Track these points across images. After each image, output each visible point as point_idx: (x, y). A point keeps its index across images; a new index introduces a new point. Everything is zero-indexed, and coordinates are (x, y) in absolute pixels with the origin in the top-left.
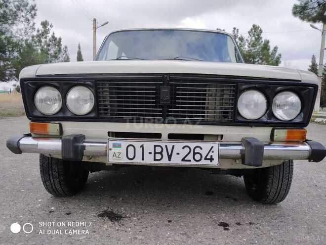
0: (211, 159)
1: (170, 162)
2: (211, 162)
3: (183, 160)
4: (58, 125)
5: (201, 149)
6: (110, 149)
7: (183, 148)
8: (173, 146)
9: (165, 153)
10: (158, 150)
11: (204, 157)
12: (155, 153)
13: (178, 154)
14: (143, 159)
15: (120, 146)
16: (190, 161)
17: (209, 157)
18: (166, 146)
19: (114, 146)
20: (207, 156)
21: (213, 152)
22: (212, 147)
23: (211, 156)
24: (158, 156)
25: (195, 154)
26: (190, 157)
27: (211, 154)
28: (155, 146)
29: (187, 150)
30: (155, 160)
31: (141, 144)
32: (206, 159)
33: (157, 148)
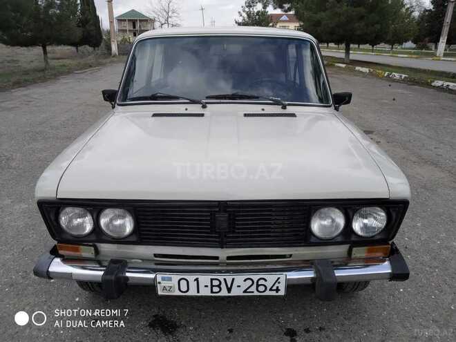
0: (277, 290)
1: (230, 295)
2: (277, 292)
3: (245, 291)
4: (93, 248)
5: (266, 280)
6: (159, 283)
7: (245, 280)
8: (233, 279)
9: (223, 286)
10: (216, 283)
11: (268, 289)
12: (212, 286)
13: (239, 286)
14: (198, 292)
15: (170, 279)
16: (253, 292)
17: (275, 288)
18: (225, 279)
19: (163, 279)
20: (272, 287)
21: (279, 283)
22: (279, 278)
23: (278, 287)
24: (216, 289)
25: (258, 286)
26: (253, 288)
27: (277, 285)
28: (212, 280)
29: (249, 282)
30: (212, 292)
31: (195, 277)
32: (271, 290)
33: (213, 281)
